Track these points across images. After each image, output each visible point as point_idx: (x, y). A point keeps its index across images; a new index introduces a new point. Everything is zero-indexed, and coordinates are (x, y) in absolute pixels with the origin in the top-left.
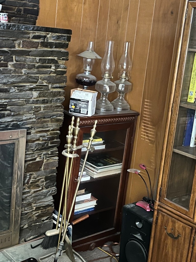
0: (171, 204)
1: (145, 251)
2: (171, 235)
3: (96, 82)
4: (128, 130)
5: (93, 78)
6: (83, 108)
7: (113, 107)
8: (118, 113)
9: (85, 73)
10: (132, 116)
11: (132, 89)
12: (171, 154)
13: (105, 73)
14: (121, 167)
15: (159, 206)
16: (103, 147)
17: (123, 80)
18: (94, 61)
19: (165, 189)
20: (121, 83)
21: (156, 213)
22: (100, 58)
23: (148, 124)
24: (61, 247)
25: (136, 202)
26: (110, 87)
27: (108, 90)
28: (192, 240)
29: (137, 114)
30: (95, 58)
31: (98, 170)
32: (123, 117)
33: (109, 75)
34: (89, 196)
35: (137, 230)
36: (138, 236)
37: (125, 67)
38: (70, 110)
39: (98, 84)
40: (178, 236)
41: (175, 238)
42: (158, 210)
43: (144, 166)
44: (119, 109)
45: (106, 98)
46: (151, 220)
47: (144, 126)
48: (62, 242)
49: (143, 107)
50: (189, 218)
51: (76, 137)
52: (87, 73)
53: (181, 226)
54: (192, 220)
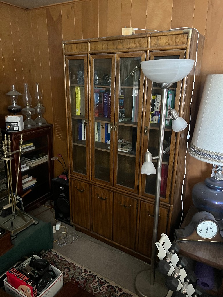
0: (77, 174)
1: (68, 202)
2: (80, 190)
3: (21, 109)
4: (48, 135)
5: (19, 107)
6: (15, 126)
7: (36, 123)
8: (40, 126)
9: (13, 105)
10: (49, 127)
11: (46, 111)
12: (72, 146)
13: (27, 103)
14: (48, 157)
15: (71, 176)
16: (34, 148)
17: (39, 106)
18: (17, 96)
19: (72, 166)
20: (39, 108)
21: (70, 180)
22: (21, 94)
23: (59, 130)
24: (14, 214)
25: (59, 176)
26: (31, 112)
27: (30, 113)
28: (91, 191)
29: (52, 125)
30: (17, 95)
31: (33, 162)
32: (43, 128)
33: (29, 104)
34: (31, 178)
35: (62, 191)
36: (63, 195)
37: (38, 98)
38: (7, 129)
39: (23, 111)
40: (84, 190)
41: (82, 191)
42: (71, 178)
43: (60, 155)
44: (40, 124)
45: (30, 118)
46: (68, 184)
47: (57, 131)
48: (14, 211)
49: (54, 121)
50: (87, 179)
51: (10, 147)
52: (15, 105)
53: (84, 185)
54: (89, 180)
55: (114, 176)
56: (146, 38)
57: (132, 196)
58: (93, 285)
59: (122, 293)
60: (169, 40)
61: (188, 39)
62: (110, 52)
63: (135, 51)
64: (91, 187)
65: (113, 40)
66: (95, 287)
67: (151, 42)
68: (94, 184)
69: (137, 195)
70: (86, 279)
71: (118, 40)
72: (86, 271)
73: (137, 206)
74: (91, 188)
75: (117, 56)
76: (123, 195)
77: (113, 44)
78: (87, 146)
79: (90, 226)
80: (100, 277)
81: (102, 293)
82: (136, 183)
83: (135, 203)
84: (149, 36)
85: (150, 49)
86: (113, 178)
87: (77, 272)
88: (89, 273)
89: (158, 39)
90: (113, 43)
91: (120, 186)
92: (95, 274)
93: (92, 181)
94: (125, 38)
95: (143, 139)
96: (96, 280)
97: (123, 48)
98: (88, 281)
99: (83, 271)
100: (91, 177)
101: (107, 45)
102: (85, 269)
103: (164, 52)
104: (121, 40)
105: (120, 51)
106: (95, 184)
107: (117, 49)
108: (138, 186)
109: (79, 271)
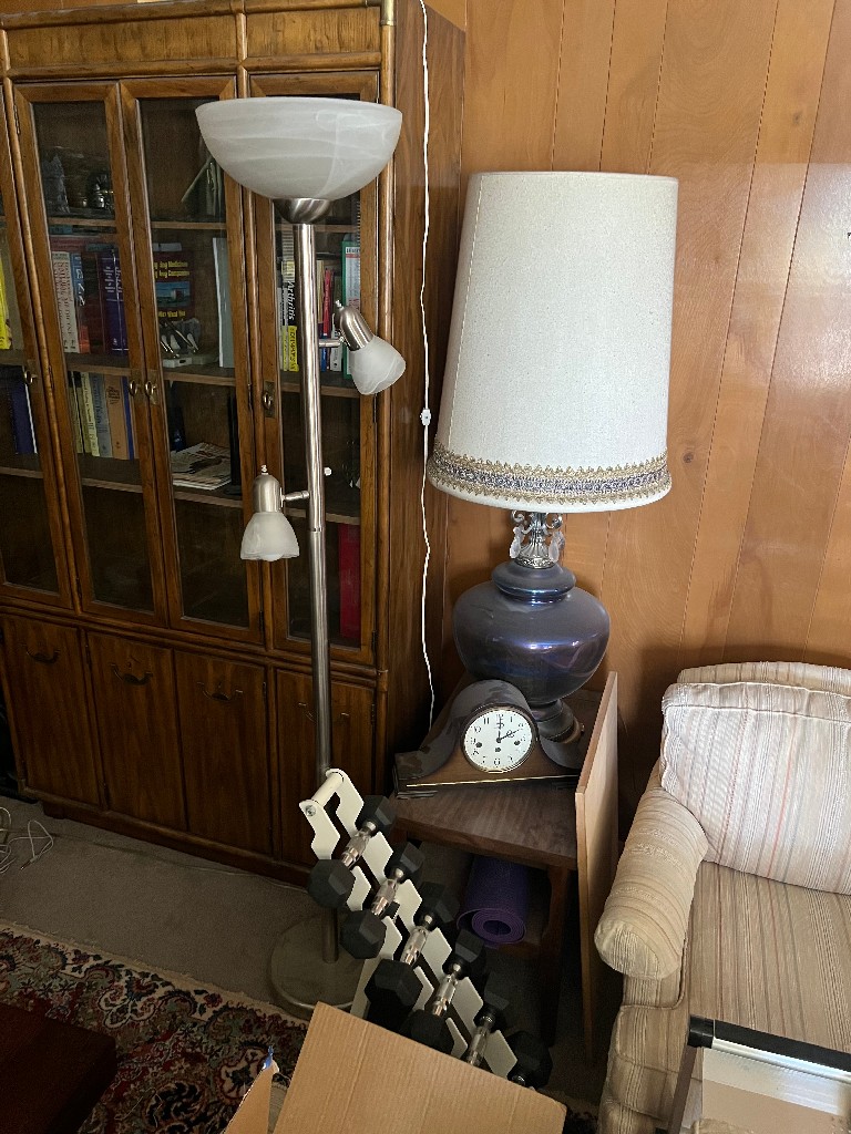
0: (19, 592)
2: (41, 658)
28: (85, 655)
41: (50, 661)
53: (55, 633)
55: (168, 589)
56: (231, 18)
57: (242, 656)
58: (106, 1000)
59: (217, 1009)
60: (315, 31)
61: (385, 28)
62: (94, 72)
63: (192, 70)
64: (83, 639)
65: (101, 22)
66: (114, 1005)
67: (249, 34)
68: (92, 626)
69: (263, 650)
70: (81, 985)
71: (123, 24)
72: (80, 957)
73: (266, 689)
74: (83, 644)
75: (125, 91)
76: (210, 654)
77: (105, 42)
78: (46, 476)
79: (99, 792)
80: (137, 968)
81: (142, 1024)
82: (253, 607)
83: (258, 679)
84: (239, 11)
85: (250, 65)
86: (164, 595)
87: (45, 965)
88: (92, 962)
89: (274, 25)
90: (103, 34)
91: (194, 624)
92: (118, 963)
93: (86, 616)
94: (146, 15)
95: (260, 430)
96: (122, 983)
97: (146, 57)
98: (87, 992)
99: (70, 958)
100: (81, 599)
101: (81, 41)
102: (76, 952)
103: (302, 77)
104: (135, 24)
105: (133, 68)
106: (98, 627)
107: (120, 59)
108: (262, 615)
109: (55, 962)
